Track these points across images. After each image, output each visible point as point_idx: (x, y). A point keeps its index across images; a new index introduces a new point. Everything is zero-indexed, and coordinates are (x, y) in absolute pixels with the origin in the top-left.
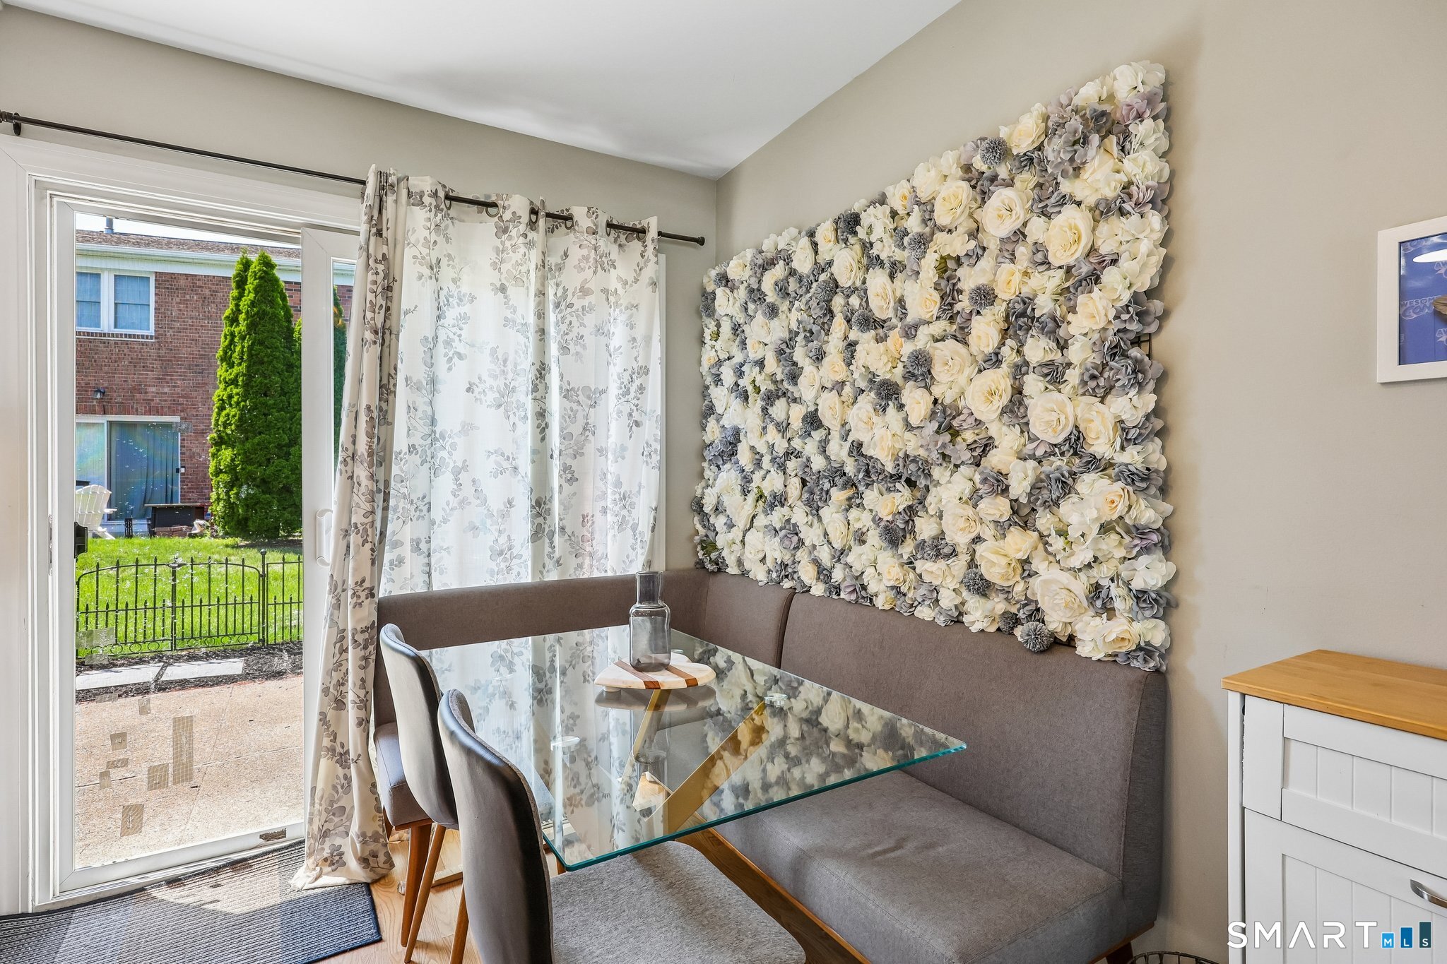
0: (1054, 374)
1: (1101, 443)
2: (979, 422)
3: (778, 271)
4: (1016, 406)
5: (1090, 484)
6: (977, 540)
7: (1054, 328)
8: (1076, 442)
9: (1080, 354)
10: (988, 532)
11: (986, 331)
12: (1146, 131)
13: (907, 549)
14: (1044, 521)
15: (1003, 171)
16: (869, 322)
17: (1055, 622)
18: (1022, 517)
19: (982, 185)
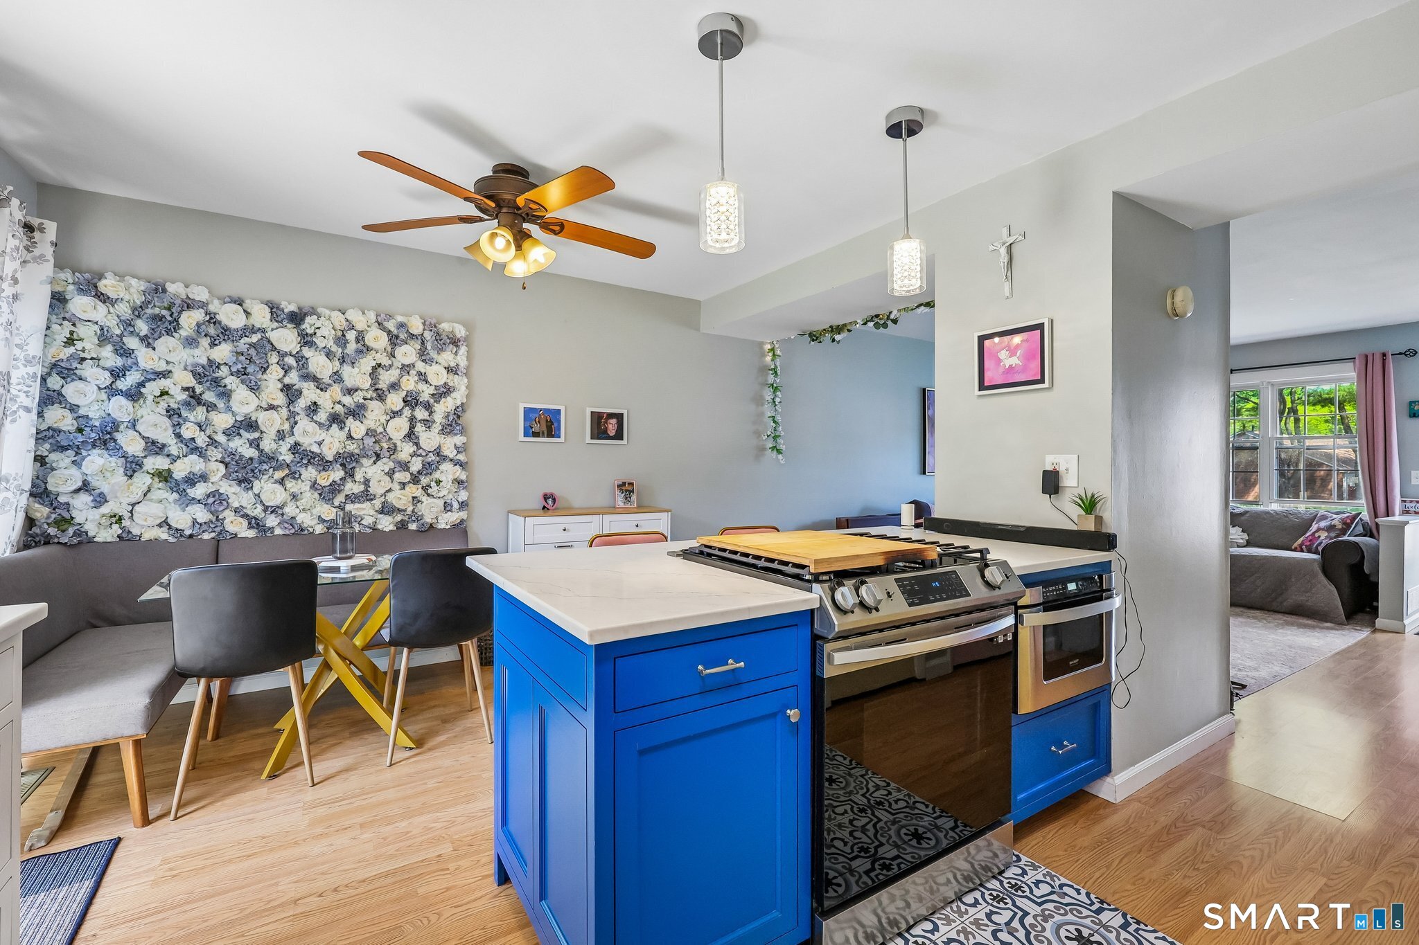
0: (428, 424)
1: (449, 451)
2: (390, 439)
3: (198, 315)
4: (411, 436)
5: (446, 466)
6: (390, 490)
7: (428, 407)
8: (438, 452)
9: (438, 417)
10: (396, 486)
11: (395, 401)
12: (463, 350)
13: (339, 499)
14: (424, 480)
15: (403, 336)
16: (308, 377)
17: (428, 519)
18: (415, 480)
19: (394, 340)
